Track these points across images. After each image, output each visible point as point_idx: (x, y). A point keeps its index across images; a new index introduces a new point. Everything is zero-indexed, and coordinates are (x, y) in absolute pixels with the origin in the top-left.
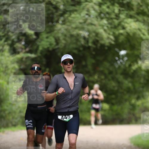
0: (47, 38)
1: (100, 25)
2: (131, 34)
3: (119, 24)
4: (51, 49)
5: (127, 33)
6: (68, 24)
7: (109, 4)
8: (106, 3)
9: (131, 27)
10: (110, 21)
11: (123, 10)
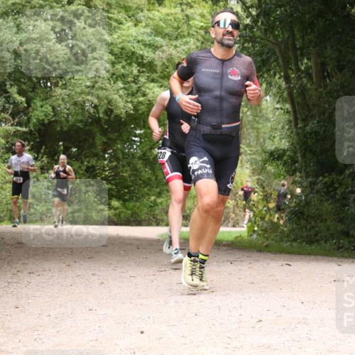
0: (42, 106)
1: (114, 90)
3: (139, 90)
4: (46, 121)
5: (149, 101)
6: (71, 88)
7: (124, 63)
8: (121, 63)
9: (153, 93)
10: (126, 86)
11: (143, 72)
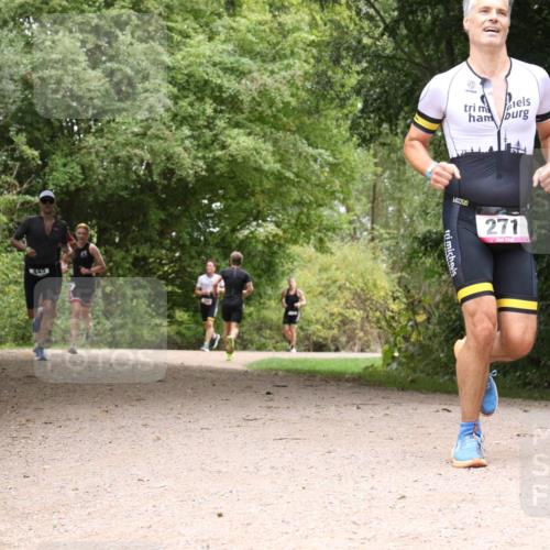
0: (65, 165)
1: (176, 140)
2: (240, 160)
3: (215, 139)
4: (72, 188)
5: (231, 156)
6: (109, 136)
7: (192, 98)
8: (187, 97)
9: (238, 143)
10: (196, 133)
11: (221, 111)
